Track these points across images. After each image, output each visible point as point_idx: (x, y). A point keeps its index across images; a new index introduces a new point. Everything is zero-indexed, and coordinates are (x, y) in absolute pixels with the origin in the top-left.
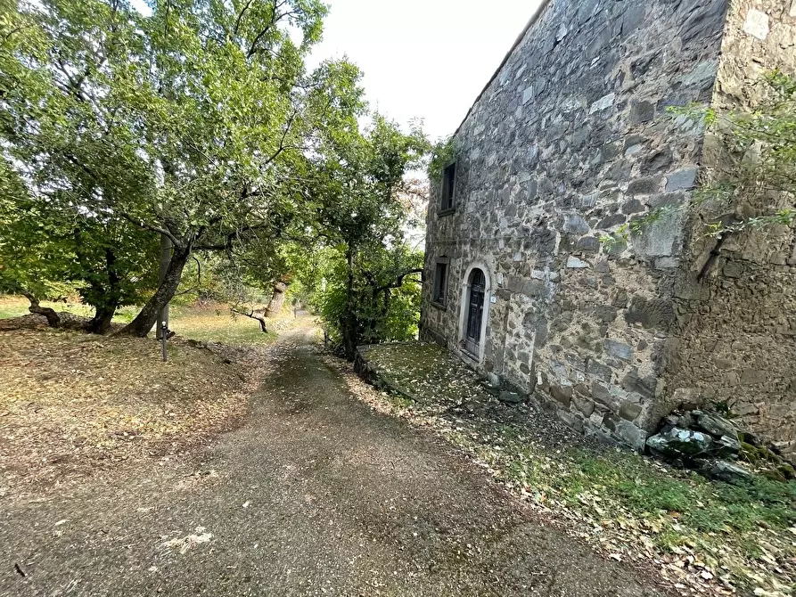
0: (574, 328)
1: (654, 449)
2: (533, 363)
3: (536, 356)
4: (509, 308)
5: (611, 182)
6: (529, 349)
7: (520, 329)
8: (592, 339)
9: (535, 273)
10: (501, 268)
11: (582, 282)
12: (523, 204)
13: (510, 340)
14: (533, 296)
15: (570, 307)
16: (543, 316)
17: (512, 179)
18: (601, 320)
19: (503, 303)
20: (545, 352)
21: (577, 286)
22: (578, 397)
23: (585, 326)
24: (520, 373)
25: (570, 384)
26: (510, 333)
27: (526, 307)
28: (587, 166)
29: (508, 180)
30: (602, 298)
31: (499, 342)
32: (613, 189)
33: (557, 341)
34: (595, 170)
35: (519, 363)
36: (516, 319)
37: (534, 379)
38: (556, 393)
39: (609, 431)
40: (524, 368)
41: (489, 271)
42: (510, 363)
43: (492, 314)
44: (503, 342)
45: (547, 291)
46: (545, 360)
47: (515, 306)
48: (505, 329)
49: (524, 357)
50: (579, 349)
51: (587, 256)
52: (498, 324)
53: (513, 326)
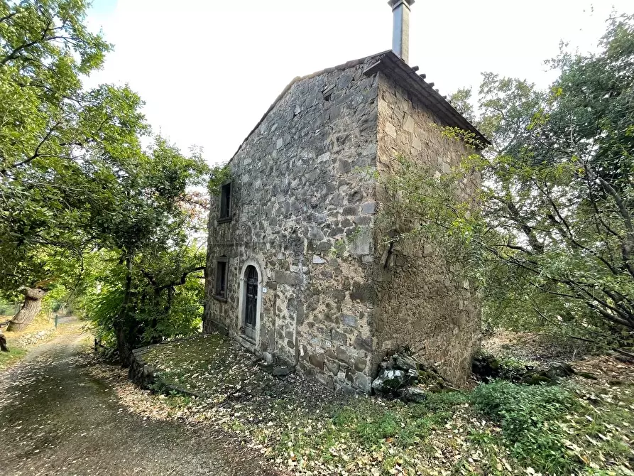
0: (321, 307)
1: (377, 389)
2: (296, 339)
3: (298, 333)
4: (276, 296)
5: (333, 207)
6: (293, 329)
7: (285, 312)
8: (333, 315)
9: (293, 268)
10: (269, 265)
11: (322, 274)
12: (282, 217)
13: (279, 322)
14: (293, 285)
15: (317, 292)
16: (301, 301)
17: (273, 199)
18: (337, 300)
19: (272, 292)
20: (304, 328)
21: (321, 276)
22: (329, 361)
23: (328, 305)
24: (287, 348)
25: (322, 351)
26: (279, 316)
27: (288, 294)
28: (319, 195)
29: (270, 200)
30: (336, 284)
31: (271, 325)
32: (335, 211)
33: (311, 319)
34: (324, 198)
35: (286, 340)
36: (282, 304)
37: (298, 352)
38: (314, 361)
39: (350, 383)
40: (290, 343)
41: (260, 266)
42: (280, 342)
43: (265, 302)
44: (274, 324)
45: (301, 281)
46: (304, 335)
47: (280, 294)
48: (275, 314)
49: (289, 334)
50: (326, 323)
51: (324, 255)
52: (269, 310)
53: (280, 310)
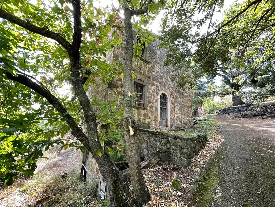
0: (186, 110)
3: (182, 118)
4: (175, 107)
6: (180, 117)
7: (178, 112)
8: (188, 112)
9: (179, 99)
10: (171, 96)
13: (176, 115)
14: (179, 104)
15: (185, 107)
16: (182, 108)
19: (174, 106)
20: (183, 116)
21: (185, 103)
22: (188, 122)
24: (179, 123)
25: (186, 120)
26: (176, 114)
27: (179, 106)
29: (171, 72)
31: (174, 117)
33: (184, 113)
35: (179, 120)
36: (177, 109)
37: (182, 123)
38: (185, 124)
39: (191, 125)
41: (168, 95)
42: (177, 122)
43: (171, 109)
44: (175, 117)
45: (181, 103)
47: (176, 106)
48: (175, 113)
49: (180, 118)
51: (186, 98)
52: (173, 112)
53: (177, 112)
